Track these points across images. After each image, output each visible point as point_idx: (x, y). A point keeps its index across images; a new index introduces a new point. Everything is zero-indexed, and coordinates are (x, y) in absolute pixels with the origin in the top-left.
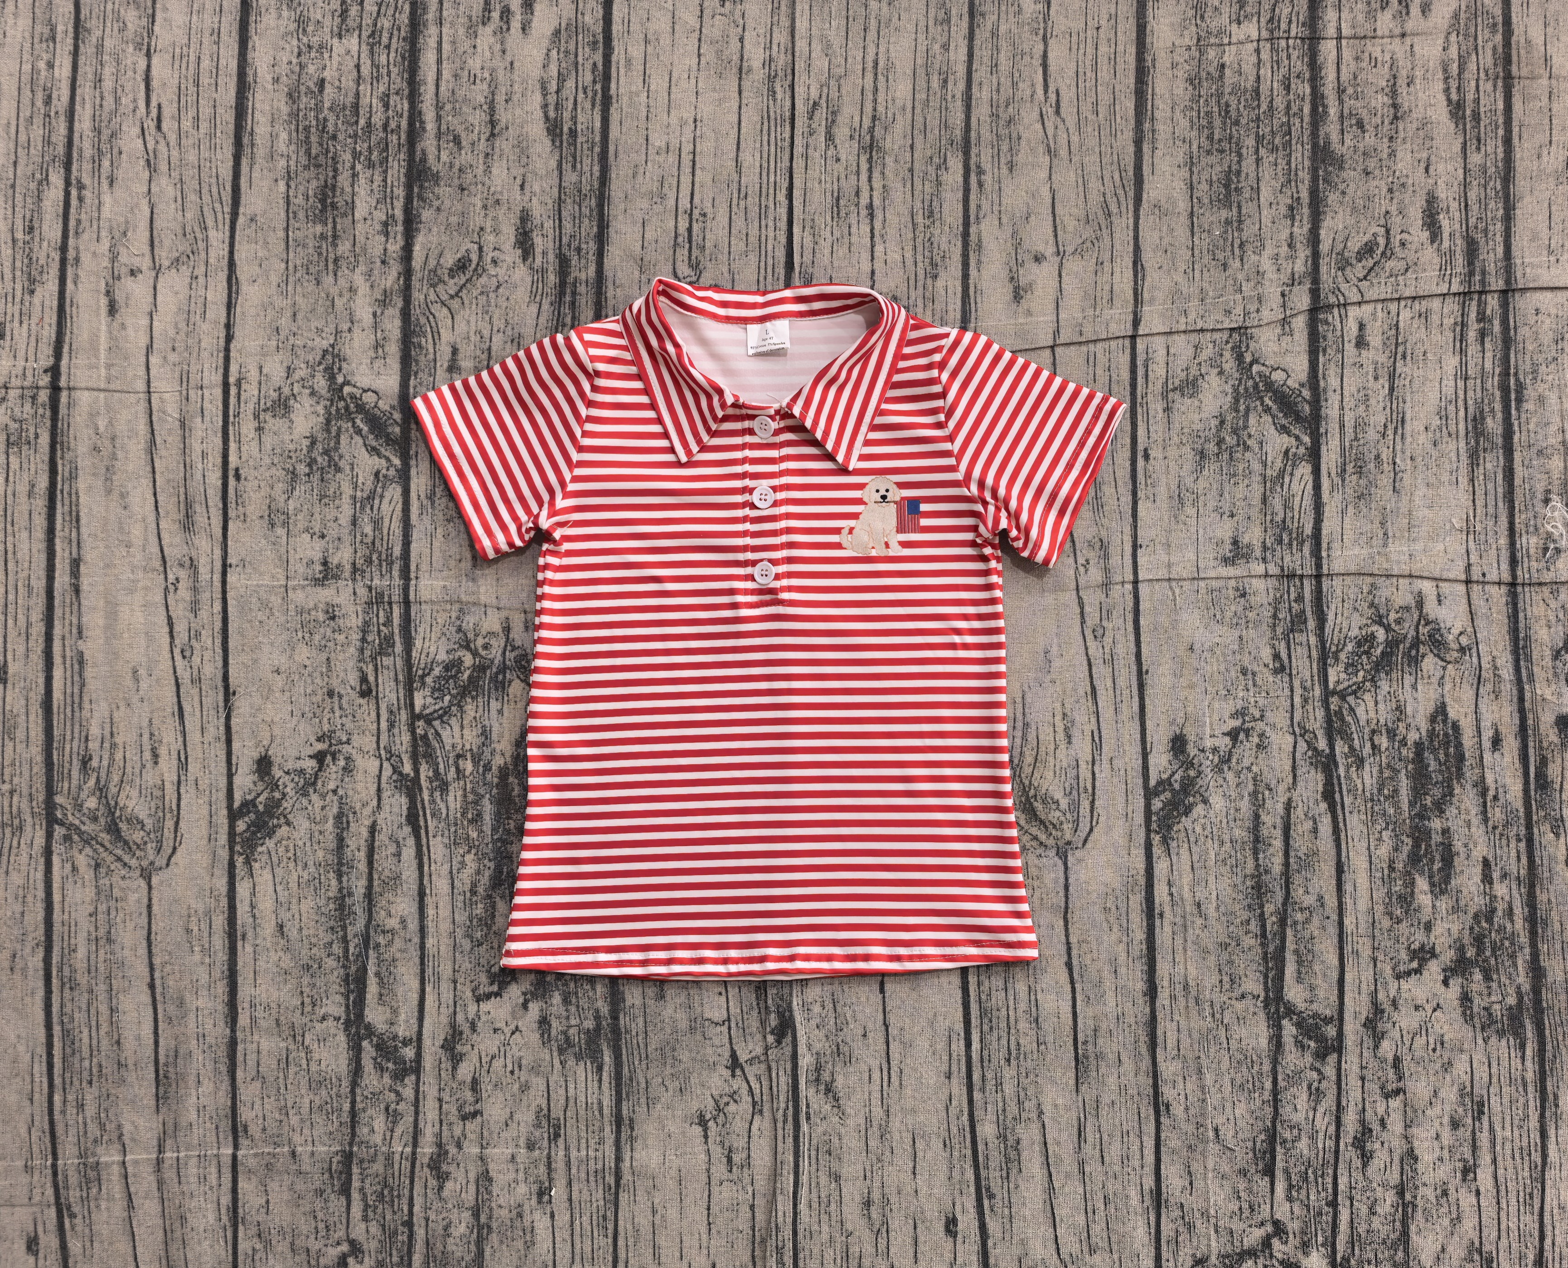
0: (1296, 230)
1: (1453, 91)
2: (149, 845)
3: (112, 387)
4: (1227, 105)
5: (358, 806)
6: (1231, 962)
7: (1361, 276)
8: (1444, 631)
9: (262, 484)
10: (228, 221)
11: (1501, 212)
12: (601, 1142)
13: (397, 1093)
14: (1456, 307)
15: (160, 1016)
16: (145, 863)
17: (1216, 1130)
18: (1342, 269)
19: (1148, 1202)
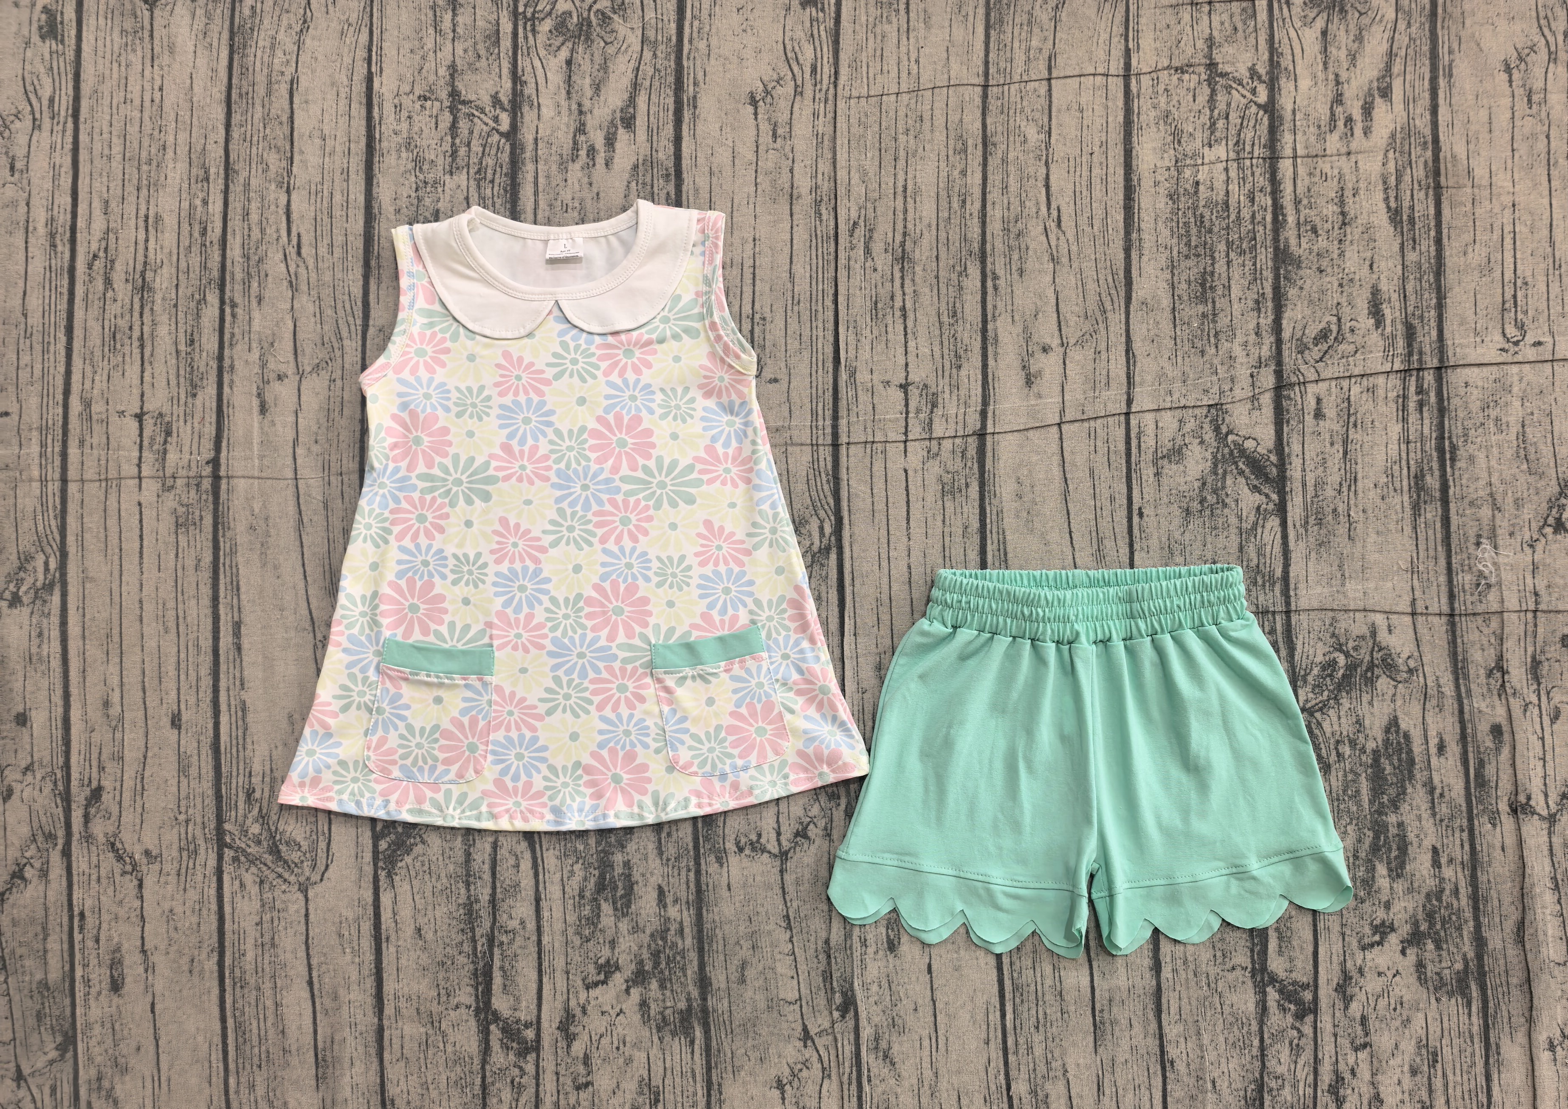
0: (1261, 320)
1: (1392, 199)
2: (305, 863)
3: (264, 475)
4: (1202, 216)
6: (1222, 940)
7: (1317, 358)
8: (1394, 656)
10: (360, 332)
11: (1434, 301)
13: (521, 1068)
14: (1398, 382)
15: (318, 1007)
16: (302, 879)
17: (1214, 1082)
18: (1301, 352)
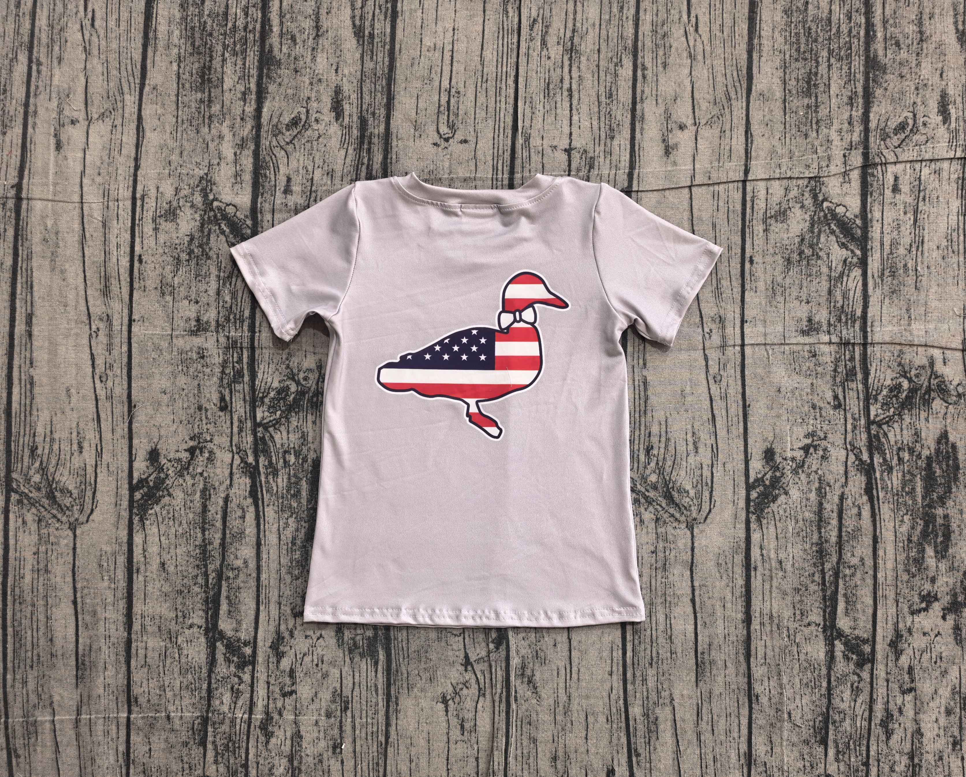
0: (854, 113)
1: (960, 23)
2: (75, 508)
3: (57, 198)
4: (810, 29)
5: (217, 484)
6: (801, 601)
7: (896, 145)
8: (947, 383)
9: (157, 266)
10: (137, 89)
12: (376, 712)
13: (240, 678)
14: (959, 167)
15: (80, 623)
16: (72, 520)
17: (789, 714)
18: (884, 140)
19: (743, 761)
